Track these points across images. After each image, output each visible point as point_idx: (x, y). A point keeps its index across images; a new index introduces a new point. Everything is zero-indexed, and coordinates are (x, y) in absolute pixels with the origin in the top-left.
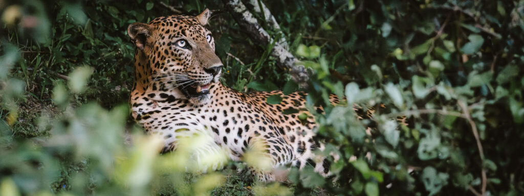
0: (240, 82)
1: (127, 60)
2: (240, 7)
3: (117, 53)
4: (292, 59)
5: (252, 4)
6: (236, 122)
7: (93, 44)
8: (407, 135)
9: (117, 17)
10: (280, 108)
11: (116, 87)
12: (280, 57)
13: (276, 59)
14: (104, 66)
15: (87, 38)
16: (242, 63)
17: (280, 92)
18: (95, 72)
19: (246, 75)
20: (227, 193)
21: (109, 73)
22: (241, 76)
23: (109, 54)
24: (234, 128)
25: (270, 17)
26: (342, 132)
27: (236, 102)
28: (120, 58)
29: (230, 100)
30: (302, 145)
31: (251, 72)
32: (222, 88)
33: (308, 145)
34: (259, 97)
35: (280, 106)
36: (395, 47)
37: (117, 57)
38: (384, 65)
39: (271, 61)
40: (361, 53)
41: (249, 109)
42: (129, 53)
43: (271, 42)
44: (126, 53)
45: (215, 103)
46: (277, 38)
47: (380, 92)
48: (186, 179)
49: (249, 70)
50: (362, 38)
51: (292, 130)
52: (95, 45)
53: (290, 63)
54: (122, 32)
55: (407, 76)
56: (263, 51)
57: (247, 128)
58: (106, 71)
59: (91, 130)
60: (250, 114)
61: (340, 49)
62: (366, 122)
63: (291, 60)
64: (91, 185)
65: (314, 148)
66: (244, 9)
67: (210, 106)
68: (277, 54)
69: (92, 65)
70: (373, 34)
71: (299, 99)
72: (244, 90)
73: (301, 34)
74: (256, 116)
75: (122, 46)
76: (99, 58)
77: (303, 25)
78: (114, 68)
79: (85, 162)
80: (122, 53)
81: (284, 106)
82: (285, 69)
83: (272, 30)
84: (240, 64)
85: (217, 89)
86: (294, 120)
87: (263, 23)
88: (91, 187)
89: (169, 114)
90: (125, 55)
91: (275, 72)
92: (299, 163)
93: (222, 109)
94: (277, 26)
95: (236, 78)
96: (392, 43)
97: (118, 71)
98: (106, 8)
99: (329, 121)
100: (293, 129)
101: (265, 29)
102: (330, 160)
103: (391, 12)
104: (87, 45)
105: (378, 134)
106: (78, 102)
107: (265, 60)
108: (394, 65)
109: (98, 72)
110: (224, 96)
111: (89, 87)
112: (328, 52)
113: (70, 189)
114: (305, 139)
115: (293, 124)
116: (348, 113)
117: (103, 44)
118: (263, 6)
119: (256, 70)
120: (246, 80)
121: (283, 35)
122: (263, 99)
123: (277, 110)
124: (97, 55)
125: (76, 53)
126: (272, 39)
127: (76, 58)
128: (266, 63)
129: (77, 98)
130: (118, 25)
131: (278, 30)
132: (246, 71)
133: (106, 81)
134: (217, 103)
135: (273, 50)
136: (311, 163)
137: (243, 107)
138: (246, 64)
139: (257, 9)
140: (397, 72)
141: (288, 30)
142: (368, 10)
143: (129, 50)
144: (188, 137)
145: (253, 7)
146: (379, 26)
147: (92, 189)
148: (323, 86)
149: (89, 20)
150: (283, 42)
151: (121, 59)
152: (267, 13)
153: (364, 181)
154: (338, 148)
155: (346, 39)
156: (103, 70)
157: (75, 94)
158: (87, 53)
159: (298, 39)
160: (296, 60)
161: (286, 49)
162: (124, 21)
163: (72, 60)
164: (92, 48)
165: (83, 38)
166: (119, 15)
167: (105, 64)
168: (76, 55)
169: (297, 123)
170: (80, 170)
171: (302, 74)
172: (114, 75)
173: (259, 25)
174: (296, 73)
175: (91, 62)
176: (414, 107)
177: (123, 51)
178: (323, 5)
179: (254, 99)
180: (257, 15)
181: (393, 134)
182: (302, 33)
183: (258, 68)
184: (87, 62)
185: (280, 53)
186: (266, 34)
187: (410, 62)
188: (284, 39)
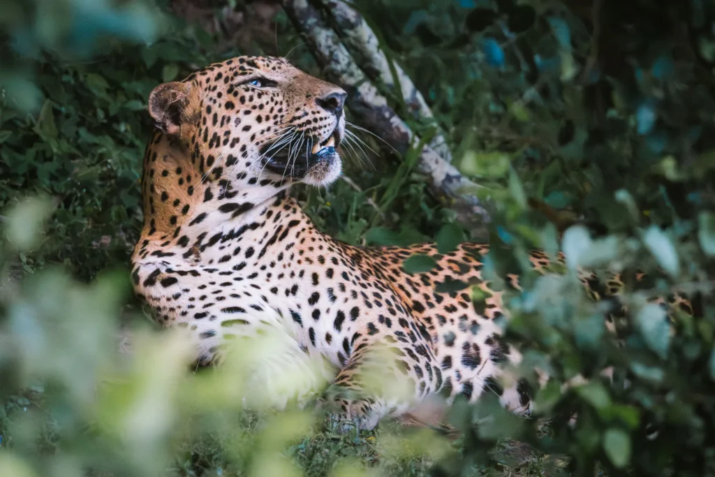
0: (352, 227)
1: (124, 183)
2: (351, 75)
3: (105, 169)
4: (458, 178)
5: (377, 67)
6: (334, 298)
7: (55, 150)
8: (689, 331)
9: (103, 95)
10: (428, 278)
11: (104, 237)
12: (434, 175)
13: (424, 178)
14: (79, 195)
15: (44, 138)
16: (356, 187)
17: (427, 246)
18: (59, 207)
19: (365, 213)
20: (327, 450)
21: (89, 209)
22: (354, 214)
23: (89, 170)
24: (328, 311)
25: (414, 93)
26: (556, 327)
27: (340, 262)
28: (110, 178)
29: (328, 256)
30: (472, 351)
31: (375, 206)
32: (313, 231)
33: (485, 352)
34: (386, 256)
35: (429, 274)
36: (664, 154)
37: (104, 177)
38: (642, 189)
39: (415, 182)
40: (594, 167)
41: (363, 281)
42: (130, 168)
43: (415, 146)
44: (123, 168)
45: (297, 257)
46: (428, 137)
47: (632, 245)
48: (244, 423)
49: (371, 201)
50: (597, 137)
51: (449, 323)
52: (60, 153)
53: (454, 186)
54: (115, 126)
55: (687, 212)
56: (399, 163)
57: (355, 313)
58: (82, 204)
59: (53, 323)
60: (364, 290)
61: (553, 159)
62: (605, 306)
63: (455, 181)
64: (53, 435)
65: (499, 357)
66: (361, 78)
67: (287, 263)
68: (427, 170)
69: (54, 193)
70: (619, 128)
71: (464, 259)
72: (361, 242)
73: (475, 128)
74: (376, 295)
75: (115, 154)
76: (69, 179)
77: (479, 109)
78: (99, 199)
79: (40, 390)
80: (115, 168)
81: (435, 274)
82: (443, 198)
83: (418, 121)
84: (352, 189)
85: (303, 230)
86: (454, 302)
87: (398, 106)
88: (53, 440)
89: (213, 283)
90: (120, 173)
91: (424, 206)
92: (469, 386)
93: (309, 269)
94: (426, 112)
95: (345, 218)
96: (656, 146)
97: (106, 205)
98: (81, 78)
99: (529, 305)
100: (452, 320)
101: (403, 119)
102: (531, 380)
103: (655, 83)
104: (44, 152)
105: (630, 331)
106: (27, 268)
107: (403, 180)
108: (662, 190)
109: (67, 206)
110: (316, 245)
111: (48, 238)
112: (531, 165)
113: (12, 445)
114: (479, 339)
115: (452, 309)
116: (567, 289)
117: (74, 151)
118: (399, 71)
119: (385, 201)
120: (364, 221)
121: (439, 130)
122: (395, 261)
123: (421, 282)
124: (63, 172)
125: (22, 170)
126: (417, 139)
127: (23, 179)
128: (406, 186)
129: (24, 259)
130: (106, 112)
131: (430, 120)
132: (364, 203)
133: (82, 225)
134: (302, 258)
135: (420, 160)
136: (493, 387)
137: (351, 274)
138: (363, 188)
139: (387, 77)
140: (668, 204)
141: (448, 119)
142: (609, 79)
143: (128, 162)
144: (245, 338)
145: (378, 73)
146: (631, 110)
147: (55, 444)
148: (516, 234)
149: (48, 101)
150: (439, 146)
151: (113, 181)
152: (407, 86)
153: (601, 424)
154: (547, 357)
155: (566, 137)
156: (76, 204)
157: (20, 252)
158: (45, 169)
159: (469, 139)
160: (465, 180)
161: (446, 159)
162: (119, 105)
163: (13, 183)
164: (55, 158)
165: (36, 138)
166: (108, 91)
167: (80, 190)
168: (20, 173)
169: (459, 307)
170: (31, 404)
171: (478, 210)
172: (99, 213)
173: (391, 109)
174: (466, 208)
175: (52, 188)
176: (702, 275)
177: (116, 164)
178: (518, 69)
179: (379, 260)
180: (388, 90)
181: (660, 331)
182: (478, 124)
183: (390, 196)
184: (44, 186)
185: (433, 166)
186: (404, 128)
187: (693, 185)
188: (441, 139)
